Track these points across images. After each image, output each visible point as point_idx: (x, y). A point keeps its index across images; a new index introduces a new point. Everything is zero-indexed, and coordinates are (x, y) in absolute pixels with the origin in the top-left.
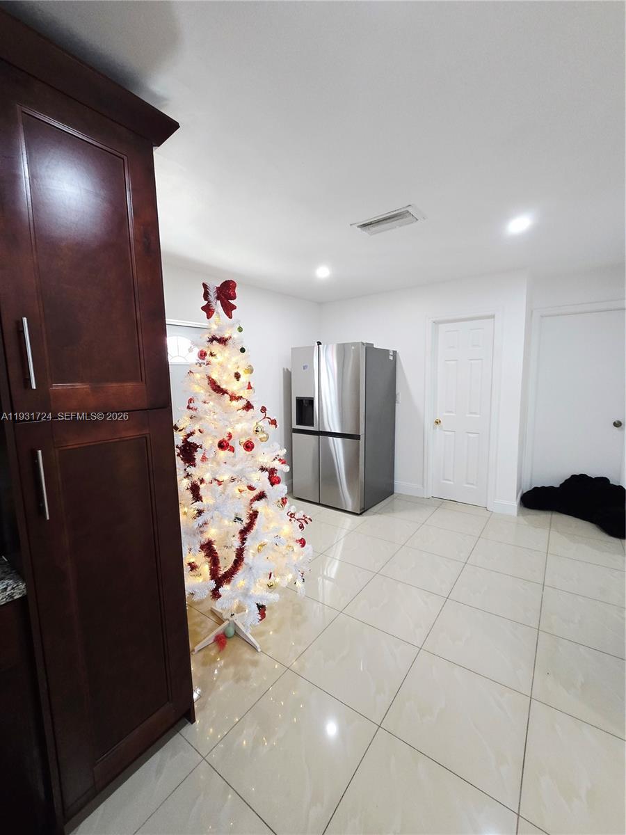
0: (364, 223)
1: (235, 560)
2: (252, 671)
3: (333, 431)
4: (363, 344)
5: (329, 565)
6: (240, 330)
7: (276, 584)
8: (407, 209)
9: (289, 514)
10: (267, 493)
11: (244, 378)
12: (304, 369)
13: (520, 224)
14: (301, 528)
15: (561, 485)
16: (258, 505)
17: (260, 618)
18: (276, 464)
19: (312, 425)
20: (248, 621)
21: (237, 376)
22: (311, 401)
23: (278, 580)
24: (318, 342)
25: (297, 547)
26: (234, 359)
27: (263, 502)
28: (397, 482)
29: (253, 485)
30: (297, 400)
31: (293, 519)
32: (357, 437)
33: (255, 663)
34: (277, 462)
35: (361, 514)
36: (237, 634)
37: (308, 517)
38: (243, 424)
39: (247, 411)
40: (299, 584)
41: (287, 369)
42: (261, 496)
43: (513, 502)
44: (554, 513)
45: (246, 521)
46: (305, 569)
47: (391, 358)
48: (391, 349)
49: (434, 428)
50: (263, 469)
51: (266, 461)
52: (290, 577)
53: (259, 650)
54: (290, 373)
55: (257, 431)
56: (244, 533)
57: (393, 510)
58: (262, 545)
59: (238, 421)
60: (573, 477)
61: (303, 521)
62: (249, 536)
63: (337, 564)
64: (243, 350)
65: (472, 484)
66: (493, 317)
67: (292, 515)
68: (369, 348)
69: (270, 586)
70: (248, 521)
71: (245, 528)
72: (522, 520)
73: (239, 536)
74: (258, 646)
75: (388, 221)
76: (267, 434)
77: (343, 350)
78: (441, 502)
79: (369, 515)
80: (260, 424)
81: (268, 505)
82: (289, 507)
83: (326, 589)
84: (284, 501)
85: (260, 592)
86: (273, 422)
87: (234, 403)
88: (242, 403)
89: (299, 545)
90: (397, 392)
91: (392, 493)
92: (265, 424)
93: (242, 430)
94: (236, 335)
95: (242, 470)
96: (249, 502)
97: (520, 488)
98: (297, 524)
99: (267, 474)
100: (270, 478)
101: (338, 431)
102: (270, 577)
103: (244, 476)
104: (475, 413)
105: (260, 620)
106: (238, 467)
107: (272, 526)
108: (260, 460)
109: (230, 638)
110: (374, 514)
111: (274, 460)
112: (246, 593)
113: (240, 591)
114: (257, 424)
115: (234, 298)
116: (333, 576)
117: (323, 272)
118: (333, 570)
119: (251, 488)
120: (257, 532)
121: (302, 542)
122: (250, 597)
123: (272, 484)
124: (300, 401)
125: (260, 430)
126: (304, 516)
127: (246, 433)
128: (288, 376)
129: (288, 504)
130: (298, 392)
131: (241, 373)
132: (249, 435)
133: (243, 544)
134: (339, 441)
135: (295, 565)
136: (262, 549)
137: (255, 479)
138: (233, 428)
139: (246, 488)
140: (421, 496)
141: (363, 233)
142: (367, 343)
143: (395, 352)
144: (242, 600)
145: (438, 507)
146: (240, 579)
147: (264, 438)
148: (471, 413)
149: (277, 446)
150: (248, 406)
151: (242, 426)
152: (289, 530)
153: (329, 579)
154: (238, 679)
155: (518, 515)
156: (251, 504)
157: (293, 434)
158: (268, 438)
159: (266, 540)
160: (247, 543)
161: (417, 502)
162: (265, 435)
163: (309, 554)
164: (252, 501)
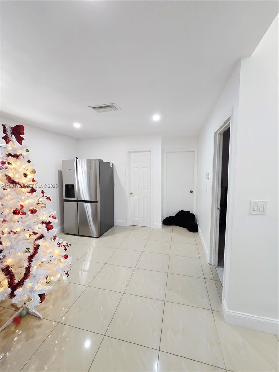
0: (94, 107)
1: (25, 274)
2: (37, 331)
3: (86, 200)
4: (98, 160)
5: (85, 264)
6: (27, 151)
7: (51, 281)
8: (113, 104)
9: (58, 244)
10: (44, 235)
11: (30, 176)
12: (69, 170)
13: (156, 118)
14: (65, 249)
15: (176, 215)
16: (39, 242)
17: (40, 301)
18: (51, 219)
19: (74, 197)
20: (34, 305)
21: (25, 175)
22: (73, 186)
23: (52, 279)
24: (76, 158)
25: (63, 260)
26: (24, 166)
27: (42, 240)
28: (116, 221)
29: (36, 232)
30: (65, 185)
31: (60, 246)
32: (96, 202)
33: (39, 326)
34: (51, 218)
35: (99, 237)
36: (28, 313)
37: (69, 243)
38: (29, 200)
39: (32, 193)
40: (64, 277)
41: (60, 170)
42: (42, 237)
43: (160, 223)
44: (174, 226)
45: (32, 251)
46: (68, 269)
47: (111, 166)
48: (111, 162)
49: (130, 196)
50: (43, 223)
51: (44, 218)
52: (59, 275)
53: (42, 318)
54: (62, 172)
55: (38, 203)
56: (30, 258)
57: (114, 233)
58: (42, 263)
59: (26, 199)
60: (179, 211)
61: (66, 246)
62: (34, 259)
63: (89, 263)
64: (29, 161)
65: (145, 218)
66: (150, 151)
67: (60, 244)
68: (101, 162)
69: (47, 283)
70: (33, 251)
71: (31, 255)
72: (164, 230)
73: (27, 260)
74: (41, 316)
75: (105, 108)
76: (45, 204)
77: (89, 162)
78: (134, 227)
79: (103, 237)
80: (40, 200)
81: (45, 241)
82: (59, 240)
83: (84, 277)
84: (55, 238)
85: (41, 287)
86: (48, 198)
87: (24, 189)
88: (29, 189)
89: (64, 258)
90: (114, 181)
91: (114, 225)
92: (44, 200)
93: (28, 204)
94: (25, 153)
95: (29, 224)
96: (34, 240)
97: (162, 218)
98: (63, 248)
99: (44, 225)
100: (47, 227)
101: (88, 199)
102: (47, 278)
103: (30, 228)
104: (145, 189)
105: (41, 302)
106: (27, 223)
107: (49, 251)
108: (41, 218)
109: (23, 317)
110: (106, 236)
111: (50, 217)
112: (32, 290)
113: (28, 290)
114: (38, 200)
115: (23, 134)
116: (87, 269)
117: (77, 126)
118: (87, 266)
119: (35, 233)
120: (38, 256)
121: (66, 257)
122: (35, 291)
123: (48, 230)
124: (67, 186)
125: (40, 202)
126: (67, 243)
127: (32, 205)
128: (60, 174)
129: (57, 238)
130: (66, 181)
131: (28, 173)
132: (33, 205)
133: (30, 264)
134: (89, 204)
135: (62, 269)
136: (42, 264)
137: (37, 228)
138: (23, 203)
139: (32, 234)
140: (125, 225)
141: (95, 111)
142: (100, 160)
143: (113, 164)
144: (29, 295)
145: (133, 230)
146: (28, 284)
147: (43, 206)
148: (144, 189)
149: (51, 210)
150: (33, 191)
151: (29, 201)
152: (58, 251)
153: (86, 271)
154: (28, 338)
155: (162, 228)
156: (35, 242)
157: (64, 202)
158: (46, 206)
159: (44, 260)
160: (32, 263)
161: (124, 228)
162: (44, 205)
163: (69, 262)
164: (36, 240)
